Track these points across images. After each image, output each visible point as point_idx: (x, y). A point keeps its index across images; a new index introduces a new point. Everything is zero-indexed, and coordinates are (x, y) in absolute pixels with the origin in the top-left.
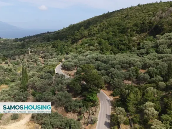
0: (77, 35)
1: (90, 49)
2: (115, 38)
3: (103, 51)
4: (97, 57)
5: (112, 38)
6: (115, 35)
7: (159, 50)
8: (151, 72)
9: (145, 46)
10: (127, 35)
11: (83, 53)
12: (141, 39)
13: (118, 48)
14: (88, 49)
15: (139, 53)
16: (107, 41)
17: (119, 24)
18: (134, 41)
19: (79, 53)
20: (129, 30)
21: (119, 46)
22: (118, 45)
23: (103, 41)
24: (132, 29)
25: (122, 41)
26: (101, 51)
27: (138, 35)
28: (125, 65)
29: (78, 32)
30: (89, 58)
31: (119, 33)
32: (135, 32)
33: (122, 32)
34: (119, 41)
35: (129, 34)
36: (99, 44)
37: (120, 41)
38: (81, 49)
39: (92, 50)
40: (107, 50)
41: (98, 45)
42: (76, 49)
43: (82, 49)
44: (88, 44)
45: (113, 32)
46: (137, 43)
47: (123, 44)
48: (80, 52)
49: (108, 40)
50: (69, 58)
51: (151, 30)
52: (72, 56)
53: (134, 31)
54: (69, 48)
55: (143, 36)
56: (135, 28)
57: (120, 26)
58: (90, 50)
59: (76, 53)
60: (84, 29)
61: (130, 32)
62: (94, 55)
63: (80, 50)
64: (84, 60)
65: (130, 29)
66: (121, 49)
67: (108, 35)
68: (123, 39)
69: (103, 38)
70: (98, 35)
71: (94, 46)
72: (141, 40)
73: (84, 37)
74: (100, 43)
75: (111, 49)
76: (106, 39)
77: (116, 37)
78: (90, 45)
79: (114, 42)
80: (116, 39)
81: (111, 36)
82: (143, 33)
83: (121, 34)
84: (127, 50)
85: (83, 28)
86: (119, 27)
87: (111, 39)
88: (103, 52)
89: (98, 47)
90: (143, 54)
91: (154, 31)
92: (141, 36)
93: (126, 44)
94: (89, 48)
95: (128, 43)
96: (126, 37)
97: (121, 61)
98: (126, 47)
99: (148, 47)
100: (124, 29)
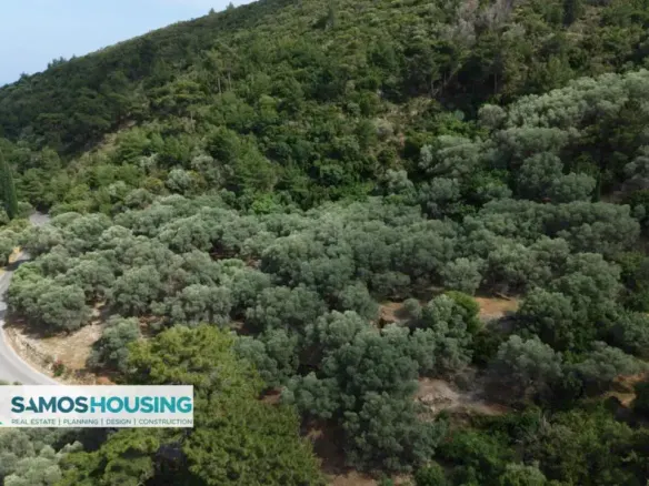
0: (92, 112)
1: (170, 181)
2: (291, 123)
3: (239, 193)
4: (221, 233)
5: (278, 124)
6: (288, 109)
7: (530, 183)
8: (550, 320)
9: (447, 162)
10: (345, 109)
11: (133, 206)
12: (411, 124)
13: (313, 172)
14: (160, 182)
15: (431, 200)
16: (251, 136)
17: (296, 55)
18: (382, 138)
19: (113, 207)
20: (351, 84)
21: (317, 163)
22: (313, 159)
23: (234, 138)
24: (365, 79)
25: (326, 136)
26: (232, 193)
27: (394, 109)
28: (391, 276)
29: (95, 93)
30: (174, 241)
31: (307, 97)
32: (379, 92)
33: (318, 95)
34: (312, 140)
35: (352, 105)
36: (213, 154)
37: (317, 139)
38: (121, 184)
39: (180, 189)
40: (261, 186)
41: (209, 158)
42: (94, 185)
43: (127, 183)
44: (154, 156)
45: (275, 92)
46: (395, 144)
47: (336, 154)
48: (115, 205)
49: (258, 131)
50: (51, 244)
51: (445, 83)
52: (67, 231)
53: (372, 86)
54: (54, 180)
55: (414, 113)
56: (375, 74)
57: (304, 64)
58: (172, 191)
59: (95, 209)
60: (125, 80)
61: (355, 93)
62: (196, 221)
63: (112, 189)
64: (147, 257)
65: (355, 78)
66: (329, 180)
67: (251, 109)
68: (332, 130)
69: (230, 126)
70: (204, 110)
71: (187, 167)
72: (410, 129)
73: (131, 118)
74: (218, 152)
75: (275, 181)
76: (245, 131)
77: (294, 119)
78: (167, 162)
79: (288, 142)
80: (297, 127)
81: (272, 114)
82: (417, 96)
83: (314, 102)
84: (356, 180)
85: (117, 74)
86: (300, 70)
87: (275, 127)
88: (243, 198)
89: (215, 171)
90: (451, 201)
91: (459, 86)
92: (406, 109)
93: (350, 151)
94: (164, 178)
95: (357, 147)
96: (341, 117)
97: (364, 257)
98: (350, 165)
99: (465, 169)
100: (326, 77)
